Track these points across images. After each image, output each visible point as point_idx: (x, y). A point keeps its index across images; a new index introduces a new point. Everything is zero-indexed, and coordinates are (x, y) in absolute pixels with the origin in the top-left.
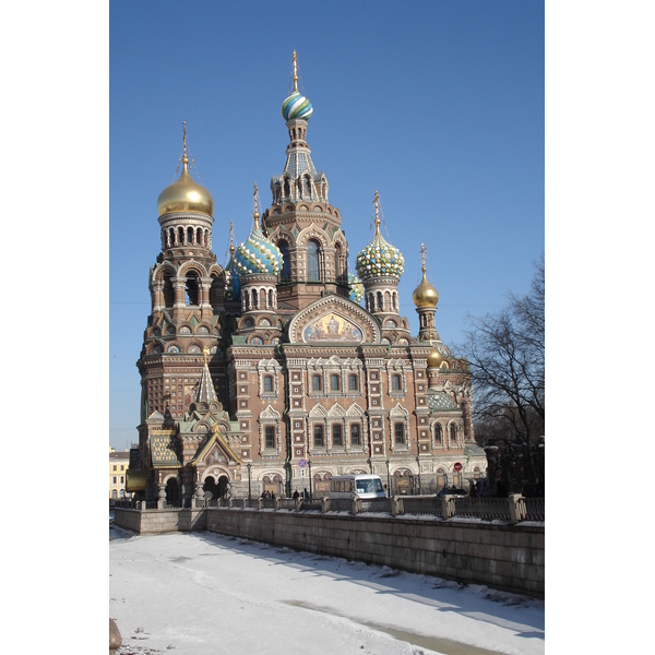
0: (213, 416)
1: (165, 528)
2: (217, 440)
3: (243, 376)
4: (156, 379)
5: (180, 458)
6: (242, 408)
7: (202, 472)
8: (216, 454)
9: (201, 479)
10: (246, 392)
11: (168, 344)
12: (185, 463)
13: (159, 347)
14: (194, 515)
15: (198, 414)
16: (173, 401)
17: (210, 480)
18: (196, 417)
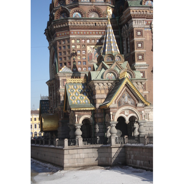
0: (119, 66)
1: (85, 163)
2: (127, 85)
3: (139, 33)
4: (64, 40)
5: (93, 101)
6: (139, 60)
7: (115, 112)
8: (126, 97)
9: (114, 120)
10: (142, 47)
12: (98, 106)
13: (65, 13)
14: (114, 151)
15: (106, 64)
16: (79, 58)
17: (121, 119)
18: (104, 67)
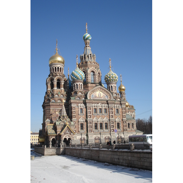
0: (66, 120)
1: (52, 154)
2: (68, 127)
3: (74, 108)
4: (48, 109)
5: (56, 132)
6: (74, 118)
7: (63, 136)
8: (67, 131)
9: (63, 139)
10: (75, 113)
11: (52, 99)
12: (58, 134)
13: (49, 100)
14: (61, 150)
15: (61, 119)
16: (53, 116)
17: (65, 139)
18: (61, 120)
